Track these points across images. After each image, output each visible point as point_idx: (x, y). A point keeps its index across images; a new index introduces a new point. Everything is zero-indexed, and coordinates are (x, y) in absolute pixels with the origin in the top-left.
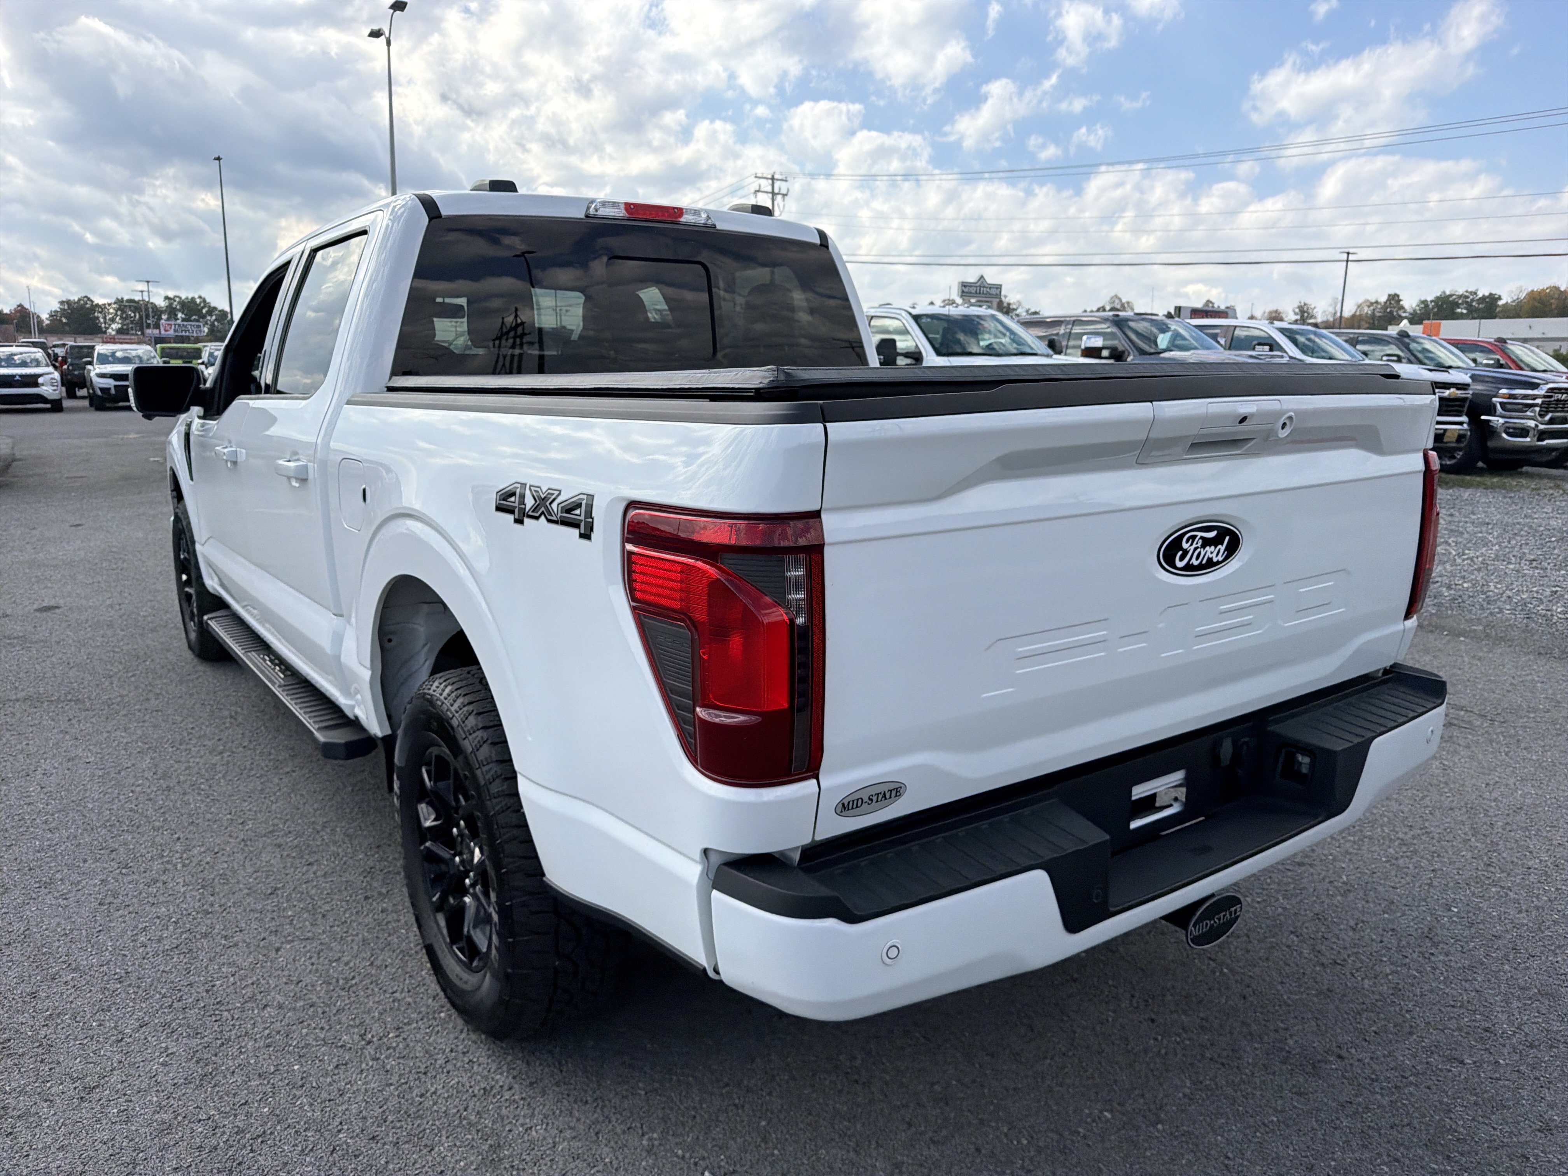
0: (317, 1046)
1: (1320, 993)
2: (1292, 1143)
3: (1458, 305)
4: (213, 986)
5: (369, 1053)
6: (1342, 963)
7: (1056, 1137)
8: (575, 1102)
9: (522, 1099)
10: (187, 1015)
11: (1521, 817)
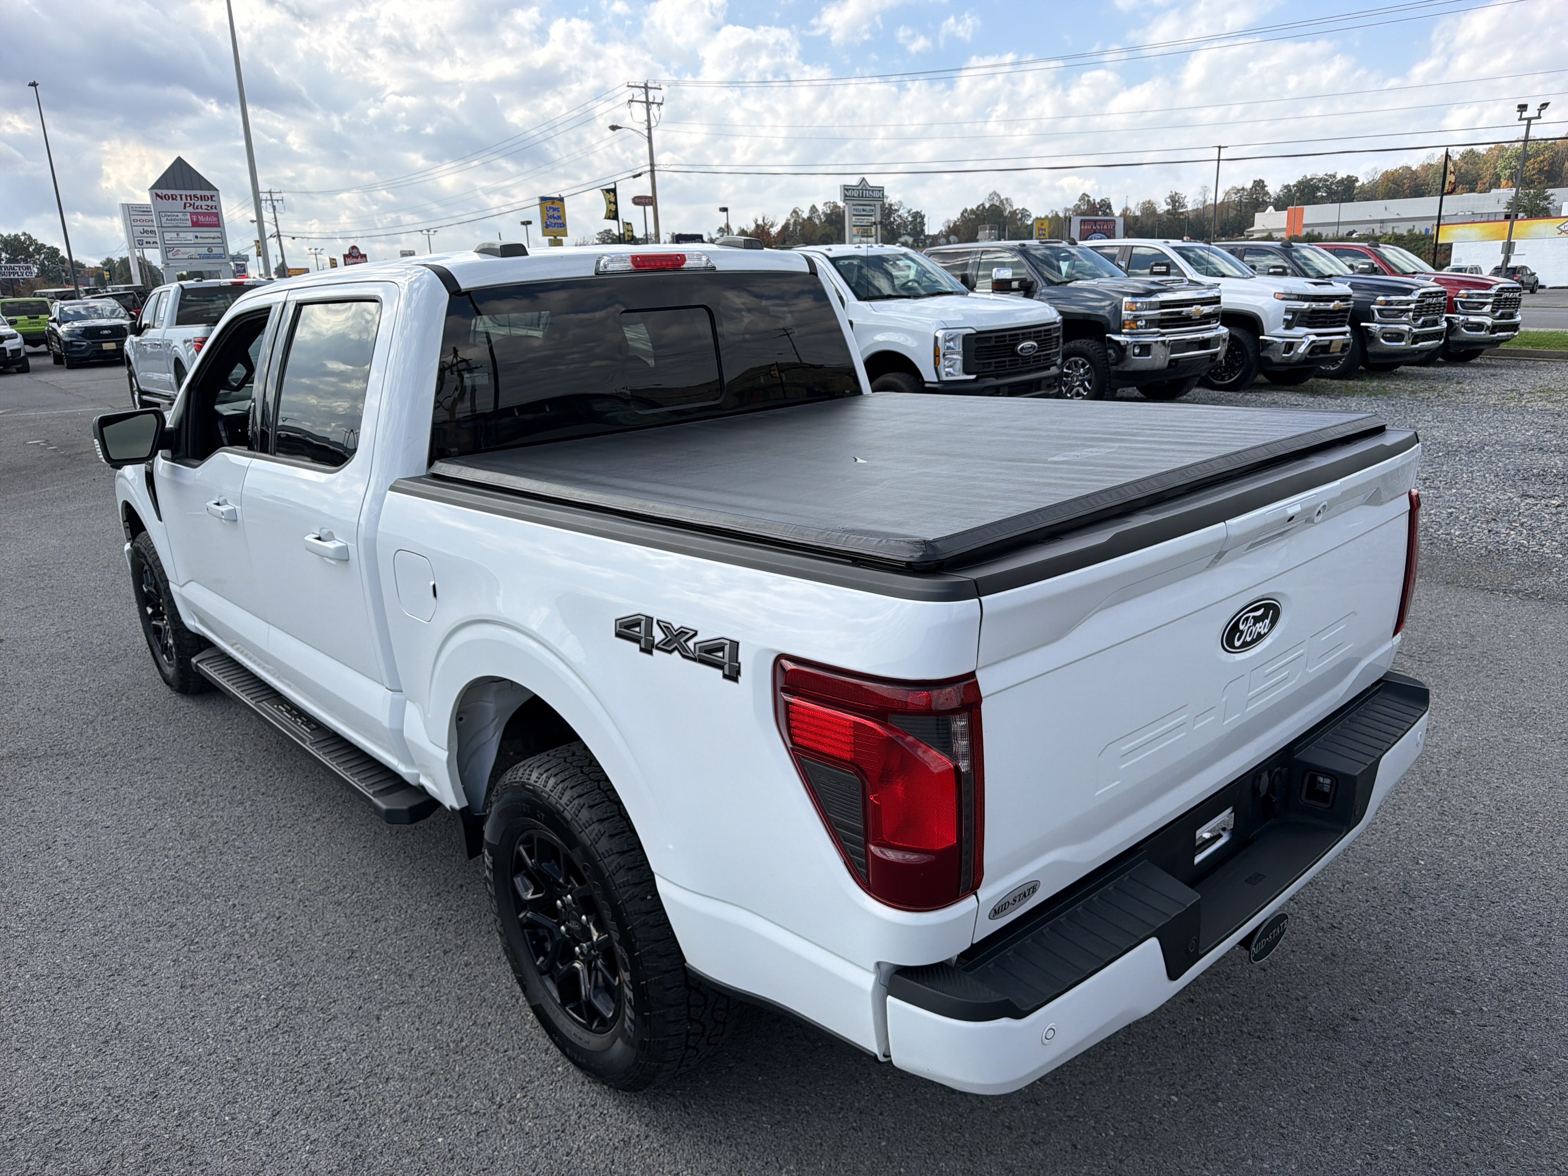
0: (451, 1115)
1: (1326, 958)
2: (1330, 1107)
3: (1318, 189)
4: (329, 1064)
5: (504, 1116)
6: (1339, 926)
7: (1137, 1126)
8: (710, 1143)
9: (661, 1146)
10: (315, 1098)
11: (1461, 762)
